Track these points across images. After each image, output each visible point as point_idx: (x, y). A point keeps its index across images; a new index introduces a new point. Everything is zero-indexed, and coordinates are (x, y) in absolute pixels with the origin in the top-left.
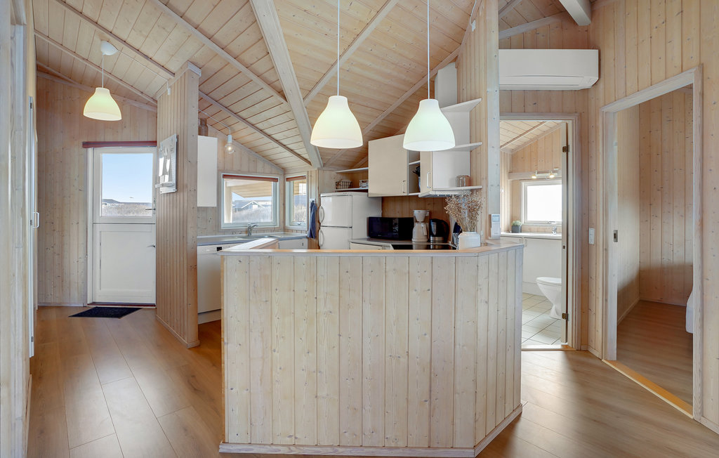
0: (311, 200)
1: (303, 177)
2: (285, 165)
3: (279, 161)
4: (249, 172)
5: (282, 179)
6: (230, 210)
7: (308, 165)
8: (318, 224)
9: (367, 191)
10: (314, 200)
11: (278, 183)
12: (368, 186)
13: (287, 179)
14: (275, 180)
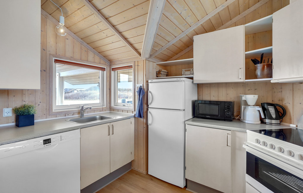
0: (138, 86)
1: (130, 67)
2: (112, 57)
3: (108, 53)
4: (81, 60)
5: (109, 69)
6: (62, 93)
7: (138, 55)
8: (145, 106)
9: (192, 78)
10: (142, 85)
11: (105, 72)
12: (193, 74)
13: (113, 69)
14: (103, 69)
